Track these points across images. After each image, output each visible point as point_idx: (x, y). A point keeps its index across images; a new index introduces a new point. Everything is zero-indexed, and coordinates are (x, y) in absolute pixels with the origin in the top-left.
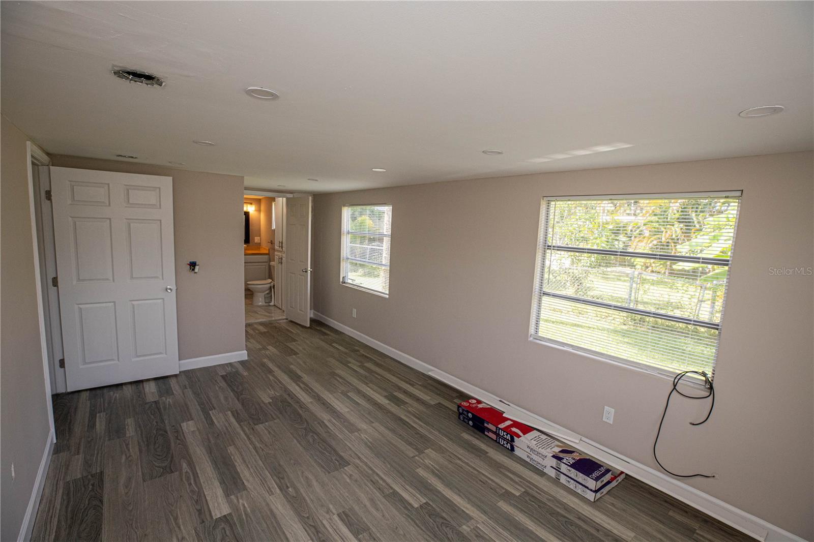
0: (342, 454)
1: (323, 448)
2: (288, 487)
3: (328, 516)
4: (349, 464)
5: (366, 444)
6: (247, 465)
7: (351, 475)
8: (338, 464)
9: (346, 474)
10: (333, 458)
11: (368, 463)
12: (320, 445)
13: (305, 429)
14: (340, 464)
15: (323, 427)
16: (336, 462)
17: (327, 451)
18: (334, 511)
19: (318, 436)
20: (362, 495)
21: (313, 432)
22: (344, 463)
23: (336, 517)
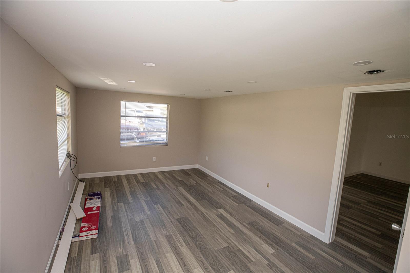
0: (179, 224)
1: (187, 228)
2: (201, 214)
3: (187, 206)
4: (176, 219)
5: (165, 227)
6: (220, 223)
7: (177, 215)
8: (181, 220)
9: (179, 216)
10: (183, 222)
11: (168, 219)
12: (189, 230)
13: (197, 241)
14: (180, 220)
15: (186, 241)
16: (182, 221)
17: (185, 226)
18: (185, 207)
19: (190, 235)
20: (175, 209)
21: (192, 238)
22: (179, 220)
23: (185, 205)
